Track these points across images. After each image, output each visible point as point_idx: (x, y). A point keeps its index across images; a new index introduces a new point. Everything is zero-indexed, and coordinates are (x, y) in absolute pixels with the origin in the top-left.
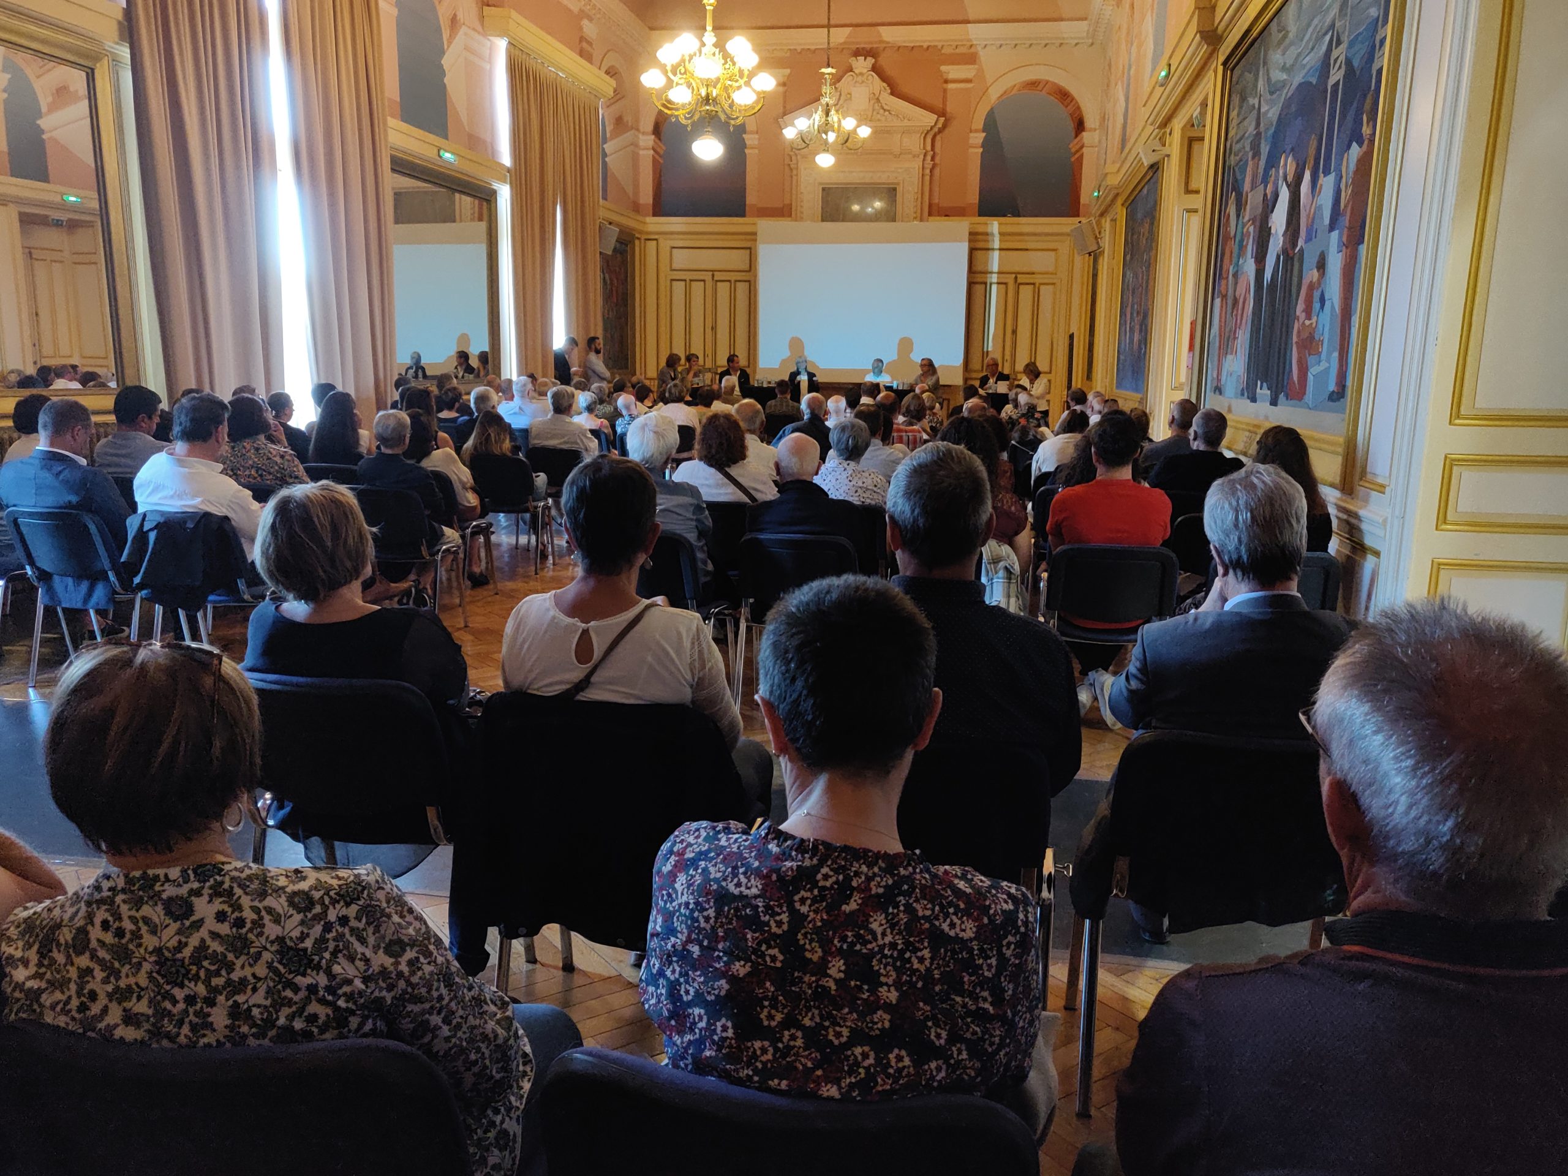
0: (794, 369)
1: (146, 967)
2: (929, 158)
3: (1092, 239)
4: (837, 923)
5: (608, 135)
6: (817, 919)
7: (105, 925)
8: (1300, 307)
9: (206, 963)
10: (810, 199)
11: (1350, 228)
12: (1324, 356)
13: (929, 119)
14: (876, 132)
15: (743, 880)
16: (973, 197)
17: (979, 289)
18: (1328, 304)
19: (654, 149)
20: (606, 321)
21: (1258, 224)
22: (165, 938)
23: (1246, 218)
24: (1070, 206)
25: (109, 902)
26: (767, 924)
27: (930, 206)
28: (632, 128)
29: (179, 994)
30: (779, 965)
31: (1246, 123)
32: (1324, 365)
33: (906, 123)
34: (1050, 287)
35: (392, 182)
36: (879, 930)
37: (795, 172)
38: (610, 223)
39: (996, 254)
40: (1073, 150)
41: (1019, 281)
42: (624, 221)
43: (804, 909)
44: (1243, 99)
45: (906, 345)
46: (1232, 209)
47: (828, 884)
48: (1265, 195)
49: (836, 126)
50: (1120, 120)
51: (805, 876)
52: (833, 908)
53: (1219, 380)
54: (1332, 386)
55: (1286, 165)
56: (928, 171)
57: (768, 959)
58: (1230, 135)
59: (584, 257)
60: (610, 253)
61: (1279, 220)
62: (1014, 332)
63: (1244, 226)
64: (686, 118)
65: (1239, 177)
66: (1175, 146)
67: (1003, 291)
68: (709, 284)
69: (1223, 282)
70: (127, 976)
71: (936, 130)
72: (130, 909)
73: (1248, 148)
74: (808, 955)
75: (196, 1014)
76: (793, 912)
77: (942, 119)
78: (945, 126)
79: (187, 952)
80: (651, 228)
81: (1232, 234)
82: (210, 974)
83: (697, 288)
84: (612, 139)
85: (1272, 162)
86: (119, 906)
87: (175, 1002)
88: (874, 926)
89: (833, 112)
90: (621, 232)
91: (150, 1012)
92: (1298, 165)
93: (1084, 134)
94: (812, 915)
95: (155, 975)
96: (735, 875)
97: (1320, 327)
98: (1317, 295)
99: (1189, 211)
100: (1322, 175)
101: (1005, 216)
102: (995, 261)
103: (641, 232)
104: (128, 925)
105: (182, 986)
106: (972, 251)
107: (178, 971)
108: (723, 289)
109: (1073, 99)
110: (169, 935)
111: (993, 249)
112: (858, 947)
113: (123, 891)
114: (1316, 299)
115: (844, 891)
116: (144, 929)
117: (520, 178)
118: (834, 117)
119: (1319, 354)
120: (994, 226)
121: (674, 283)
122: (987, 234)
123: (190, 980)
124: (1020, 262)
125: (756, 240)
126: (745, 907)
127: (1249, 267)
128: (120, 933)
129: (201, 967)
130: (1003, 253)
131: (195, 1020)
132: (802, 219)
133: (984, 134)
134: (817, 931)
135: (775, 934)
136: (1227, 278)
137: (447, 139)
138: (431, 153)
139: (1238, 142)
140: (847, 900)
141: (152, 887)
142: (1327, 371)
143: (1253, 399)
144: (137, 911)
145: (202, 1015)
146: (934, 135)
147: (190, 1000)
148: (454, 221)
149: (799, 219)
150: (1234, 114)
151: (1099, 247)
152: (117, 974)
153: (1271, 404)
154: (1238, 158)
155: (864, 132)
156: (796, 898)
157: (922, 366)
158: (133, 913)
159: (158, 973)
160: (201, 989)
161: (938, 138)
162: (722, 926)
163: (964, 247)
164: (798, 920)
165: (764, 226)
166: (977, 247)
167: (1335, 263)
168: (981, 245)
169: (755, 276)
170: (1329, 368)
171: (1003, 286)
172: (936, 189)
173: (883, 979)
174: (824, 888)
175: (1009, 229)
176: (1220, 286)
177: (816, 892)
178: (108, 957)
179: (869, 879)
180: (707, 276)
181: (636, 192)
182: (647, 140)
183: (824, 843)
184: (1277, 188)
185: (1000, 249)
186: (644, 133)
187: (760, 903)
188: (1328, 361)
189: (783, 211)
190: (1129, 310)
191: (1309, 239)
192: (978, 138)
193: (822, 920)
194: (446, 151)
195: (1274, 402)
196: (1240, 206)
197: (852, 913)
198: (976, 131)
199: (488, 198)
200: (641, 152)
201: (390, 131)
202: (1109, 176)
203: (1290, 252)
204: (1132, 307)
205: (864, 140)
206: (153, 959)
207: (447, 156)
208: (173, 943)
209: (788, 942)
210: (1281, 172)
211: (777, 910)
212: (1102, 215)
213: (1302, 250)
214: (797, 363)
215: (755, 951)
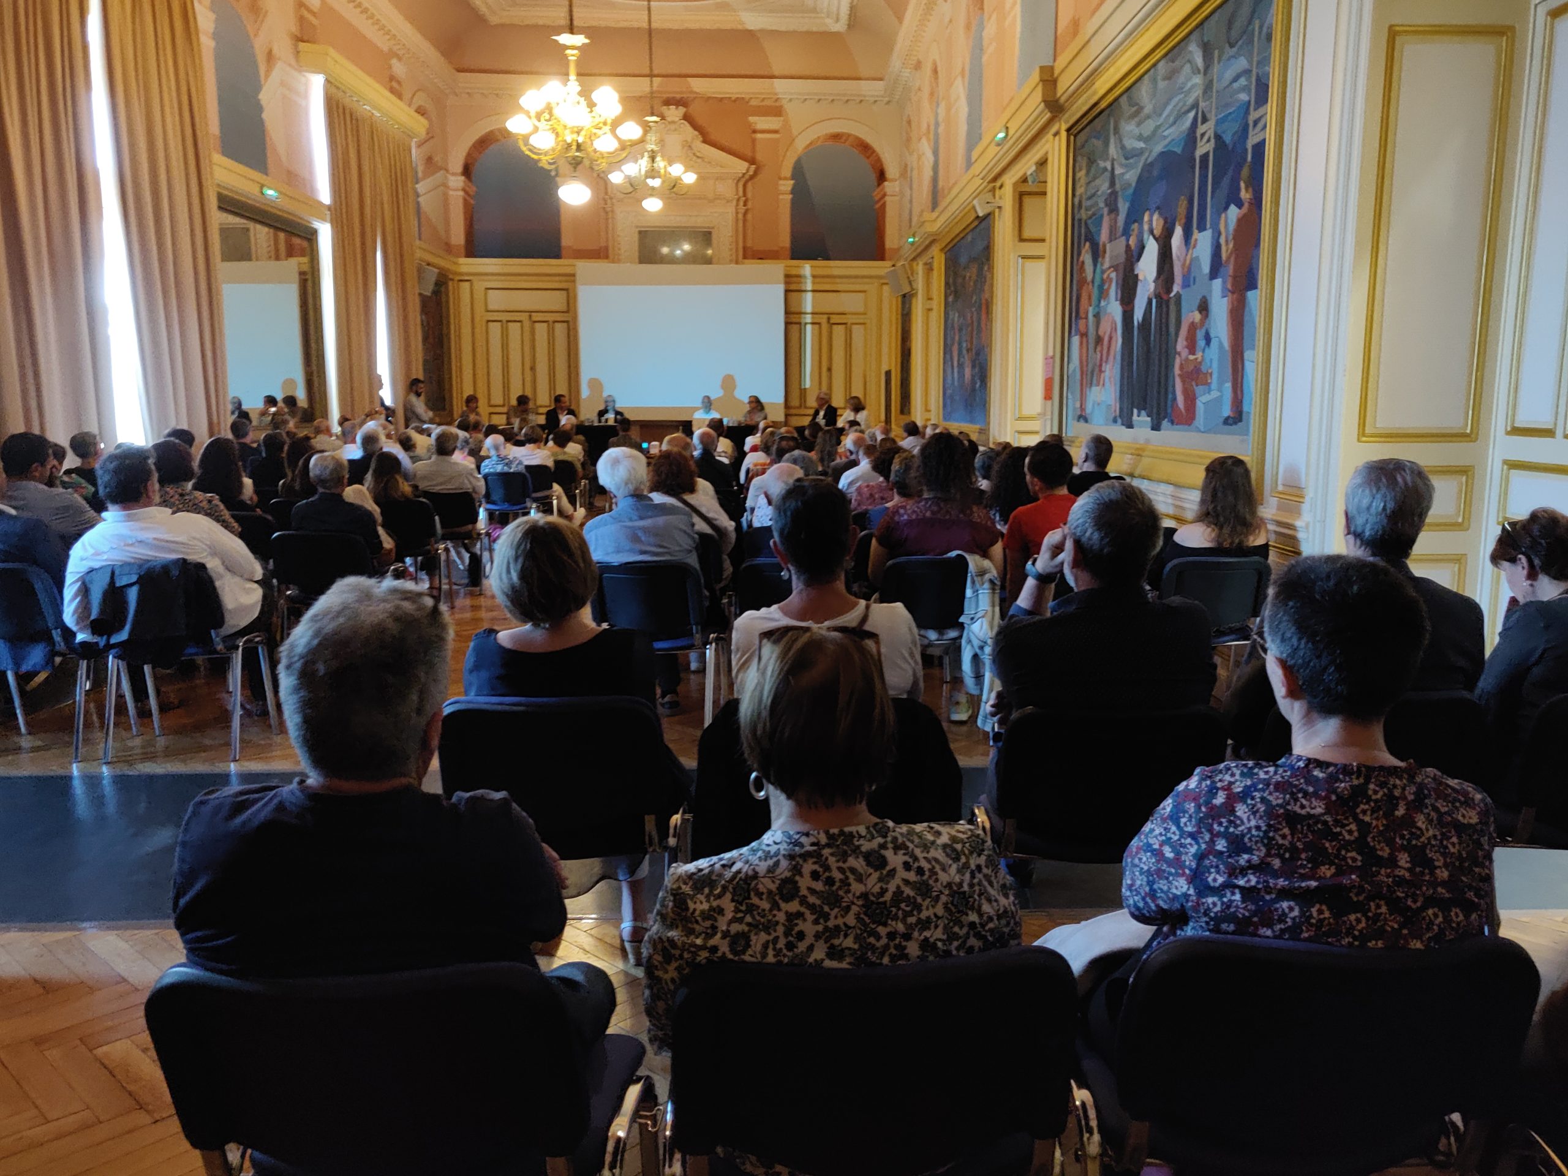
0: (602, 407)
1: (855, 909)
2: (741, 203)
3: (906, 282)
4: (1396, 826)
5: (420, 175)
6: (1379, 824)
7: (815, 876)
8: (1181, 344)
9: (903, 905)
10: (627, 241)
11: (1235, 277)
12: (1214, 386)
13: (741, 167)
14: (701, 178)
15: (1304, 802)
16: (785, 240)
17: (794, 328)
18: (1214, 343)
19: (464, 190)
20: (426, 362)
21: (1121, 271)
22: (869, 886)
23: (1106, 265)
24: (877, 252)
25: (816, 855)
26: (1340, 833)
27: (745, 249)
28: (441, 169)
29: (882, 931)
30: (1359, 864)
31: (1098, 182)
32: (1215, 394)
33: (718, 170)
34: (861, 327)
35: (218, 218)
36: (1424, 827)
37: (610, 215)
38: (428, 264)
39: (809, 296)
40: (877, 198)
41: (832, 321)
42: (442, 263)
43: (1367, 819)
44: (1091, 162)
45: (729, 383)
46: (1087, 257)
47: (1379, 796)
48: (1128, 246)
49: (662, 171)
50: (928, 173)
51: (1359, 794)
52: (1390, 814)
53: (1082, 408)
54: (1227, 411)
55: (1151, 221)
56: (740, 216)
57: (1350, 861)
58: (1078, 193)
59: (404, 299)
60: (428, 294)
61: (1147, 267)
62: (829, 370)
63: (1103, 272)
64: (550, 164)
65: (1093, 229)
66: (1007, 197)
67: (817, 332)
68: (527, 324)
69: (1082, 323)
70: (836, 917)
71: (747, 177)
72: (838, 861)
73: (1102, 205)
74: (1380, 853)
75: (896, 947)
76: (1360, 823)
77: (753, 167)
78: (756, 173)
79: (888, 896)
80: (464, 269)
81: (1089, 278)
82: (907, 914)
83: (514, 329)
84: (424, 178)
85: (1134, 217)
86: (827, 859)
87: (878, 938)
88: (1420, 824)
89: (658, 159)
90: (439, 274)
91: (856, 947)
92: (1166, 222)
93: (886, 183)
94: (1374, 822)
95: (862, 916)
96: (1296, 800)
97: (1207, 361)
98: (1200, 334)
99: (1024, 257)
100: (1195, 231)
101: (815, 259)
102: (808, 303)
103: (456, 273)
104: (837, 875)
105: (885, 925)
106: (787, 291)
107: (882, 913)
108: (541, 330)
109: (874, 151)
110: (872, 883)
111: (805, 291)
112: (1414, 842)
113: (828, 845)
114: (1199, 336)
115: (1392, 801)
116: (851, 877)
117: (339, 215)
118: (660, 163)
119: (1209, 384)
120: (807, 268)
121: (491, 324)
122: (799, 276)
123: (892, 920)
124: (832, 303)
125: (574, 281)
126: (1316, 823)
127: (1114, 309)
128: (830, 881)
129: (899, 908)
130: (818, 294)
131: (894, 952)
132: (619, 261)
133: (792, 182)
134: (1381, 833)
135: (1349, 841)
136: (1086, 318)
137: (267, 174)
138: (254, 190)
139: (1090, 198)
140: (1396, 807)
141: (852, 841)
142: (1219, 400)
143: (1130, 426)
144: (844, 862)
145: (901, 948)
146: (746, 181)
147: (891, 936)
148: (250, 259)
149: (617, 260)
150: (1081, 174)
151: (913, 289)
152: (827, 917)
153: (1153, 429)
154: (1090, 213)
155: (690, 178)
156: (1358, 811)
157: (750, 402)
158: (841, 864)
159: (865, 914)
160: (901, 927)
161: (750, 184)
162: (1299, 840)
163: (780, 289)
164: (1364, 828)
165: (583, 267)
166: (792, 288)
167: (1220, 307)
168: (793, 287)
169: (575, 318)
170: (1221, 396)
171: (817, 326)
172: (749, 232)
173: (1437, 864)
174: (1376, 801)
175: (820, 272)
176: (1077, 324)
177: (1372, 804)
178: (818, 902)
179: (1404, 789)
180: (524, 317)
181: (447, 231)
182: (457, 182)
183: (1364, 766)
184: (1142, 241)
185: (813, 291)
186: (454, 174)
187: (1328, 818)
188: (1220, 390)
189: (600, 253)
190: (955, 348)
191: (1186, 285)
192: (787, 185)
193: (1383, 825)
194: (270, 188)
195: (1156, 427)
196: (1097, 253)
197: (1403, 816)
198: (785, 179)
199: (311, 236)
200: (451, 193)
201: (215, 168)
202: (926, 224)
203: (1165, 297)
204: (960, 344)
205: (689, 186)
206: (860, 903)
207: (270, 193)
208: (876, 889)
209: (1361, 845)
210: (1146, 227)
211: (1345, 822)
212: (914, 259)
213: (1178, 296)
214: (606, 402)
215: (1337, 856)
